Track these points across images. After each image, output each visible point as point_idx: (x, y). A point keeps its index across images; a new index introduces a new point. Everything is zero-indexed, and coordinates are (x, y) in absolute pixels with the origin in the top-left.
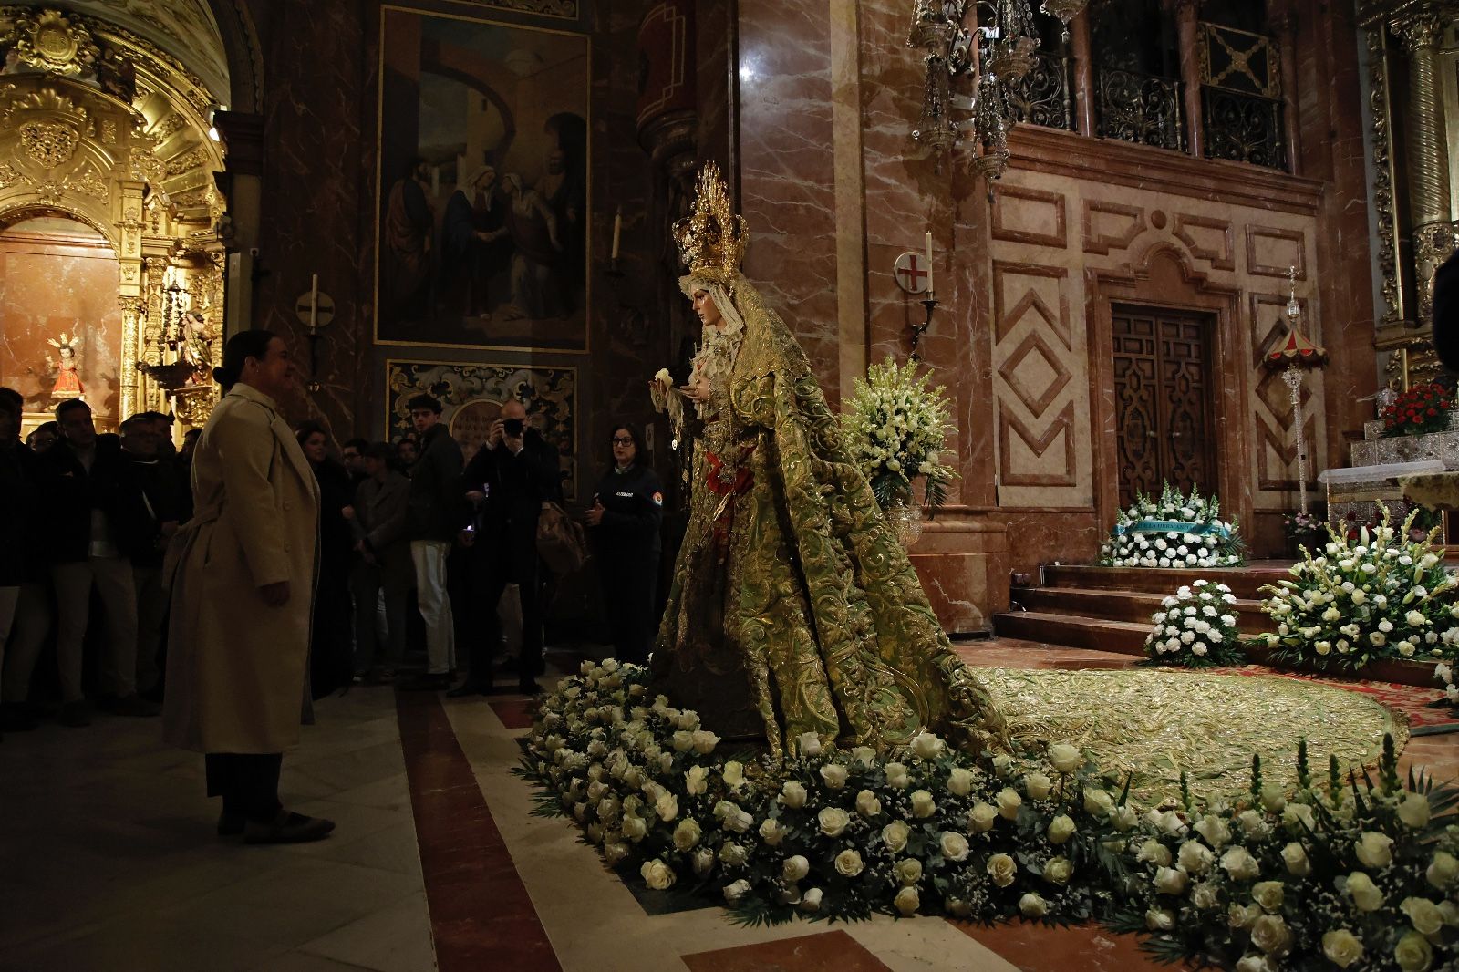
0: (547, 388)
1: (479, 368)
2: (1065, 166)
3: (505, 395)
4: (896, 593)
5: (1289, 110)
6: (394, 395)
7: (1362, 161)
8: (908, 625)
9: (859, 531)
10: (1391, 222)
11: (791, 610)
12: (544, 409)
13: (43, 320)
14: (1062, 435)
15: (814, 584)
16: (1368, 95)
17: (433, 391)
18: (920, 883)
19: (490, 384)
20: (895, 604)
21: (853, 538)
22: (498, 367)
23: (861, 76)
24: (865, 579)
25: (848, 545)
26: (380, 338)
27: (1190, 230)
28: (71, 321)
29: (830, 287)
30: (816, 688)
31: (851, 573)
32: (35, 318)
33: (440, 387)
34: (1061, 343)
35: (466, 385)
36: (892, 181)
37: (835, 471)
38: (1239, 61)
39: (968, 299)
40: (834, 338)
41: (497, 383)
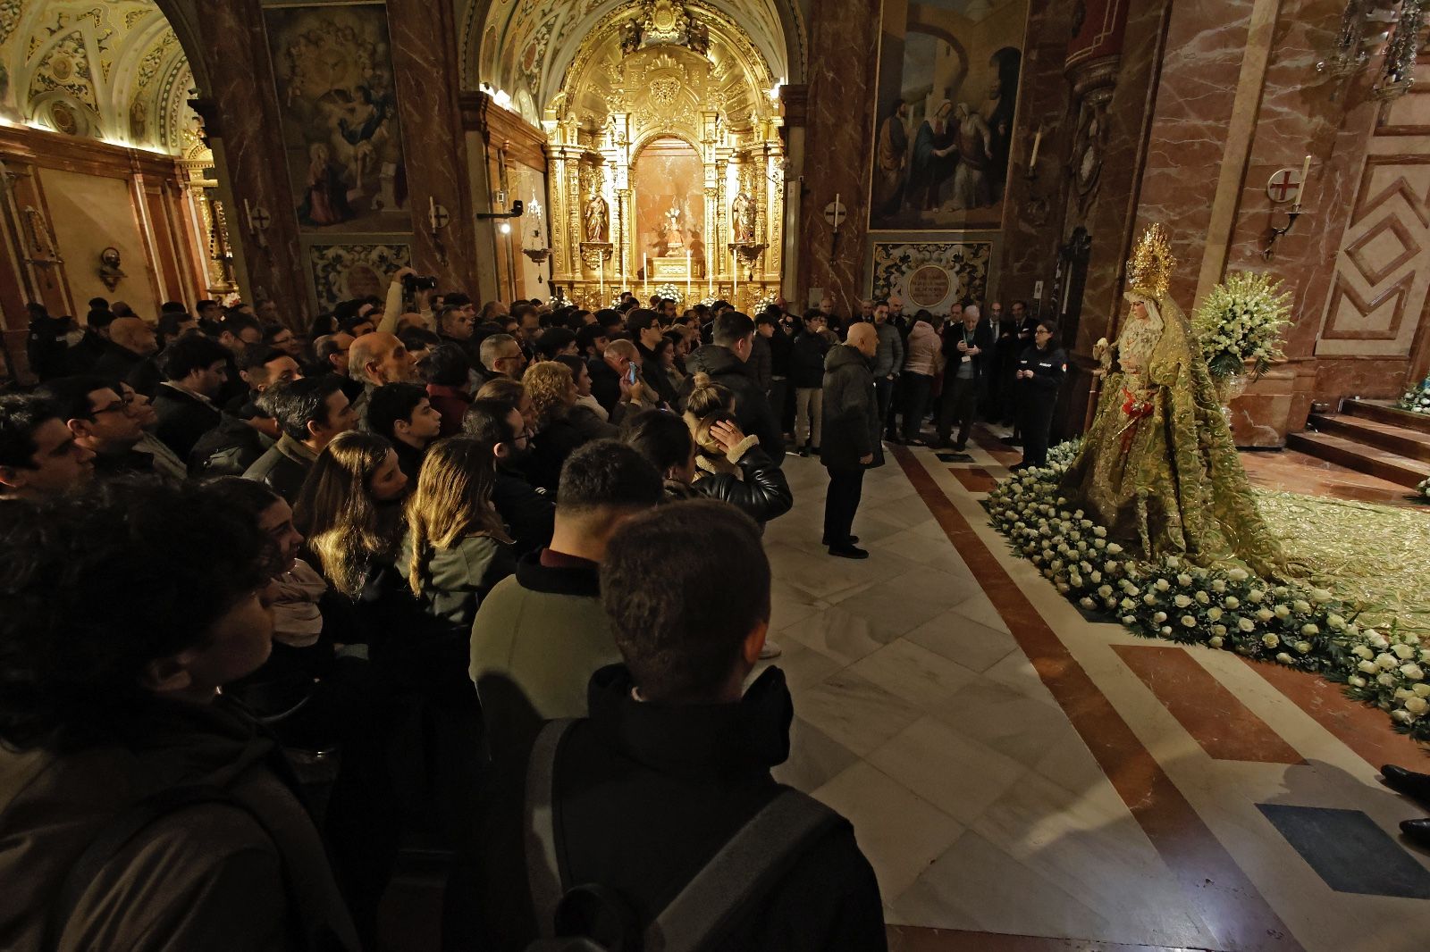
0: (972, 256)
1: (929, 245)
3: (944, 262)
4: (1232, 485)
6: (877, 264)
8: (1236, 503)
9: (1215, 448)
11: (1166, 487)
12: (968, 270)
13: (658, 198)
14: (1394, 299)
15: (1183, 478)
17: (900, 261)
18: (1224, 636)
19: (935, 255)
20: (1231, 490)
21: (1211, 452)
22: (941, 244)
23: (1279, 15)
24: (1213, 473)
25: (1206, 454)
26: (870, 229)
28: (671, 197)
29: (1208, 204)
30: (1175, 530)
31: (1205, 469)
32: (654, 197)
33: (905, 259)
34: (1419, 222)
35: (920, 256)
36: (1285, 109)
37: (1206, 414)
39: (1332, 195)
40: (1202, 242)
41: (940, 254)
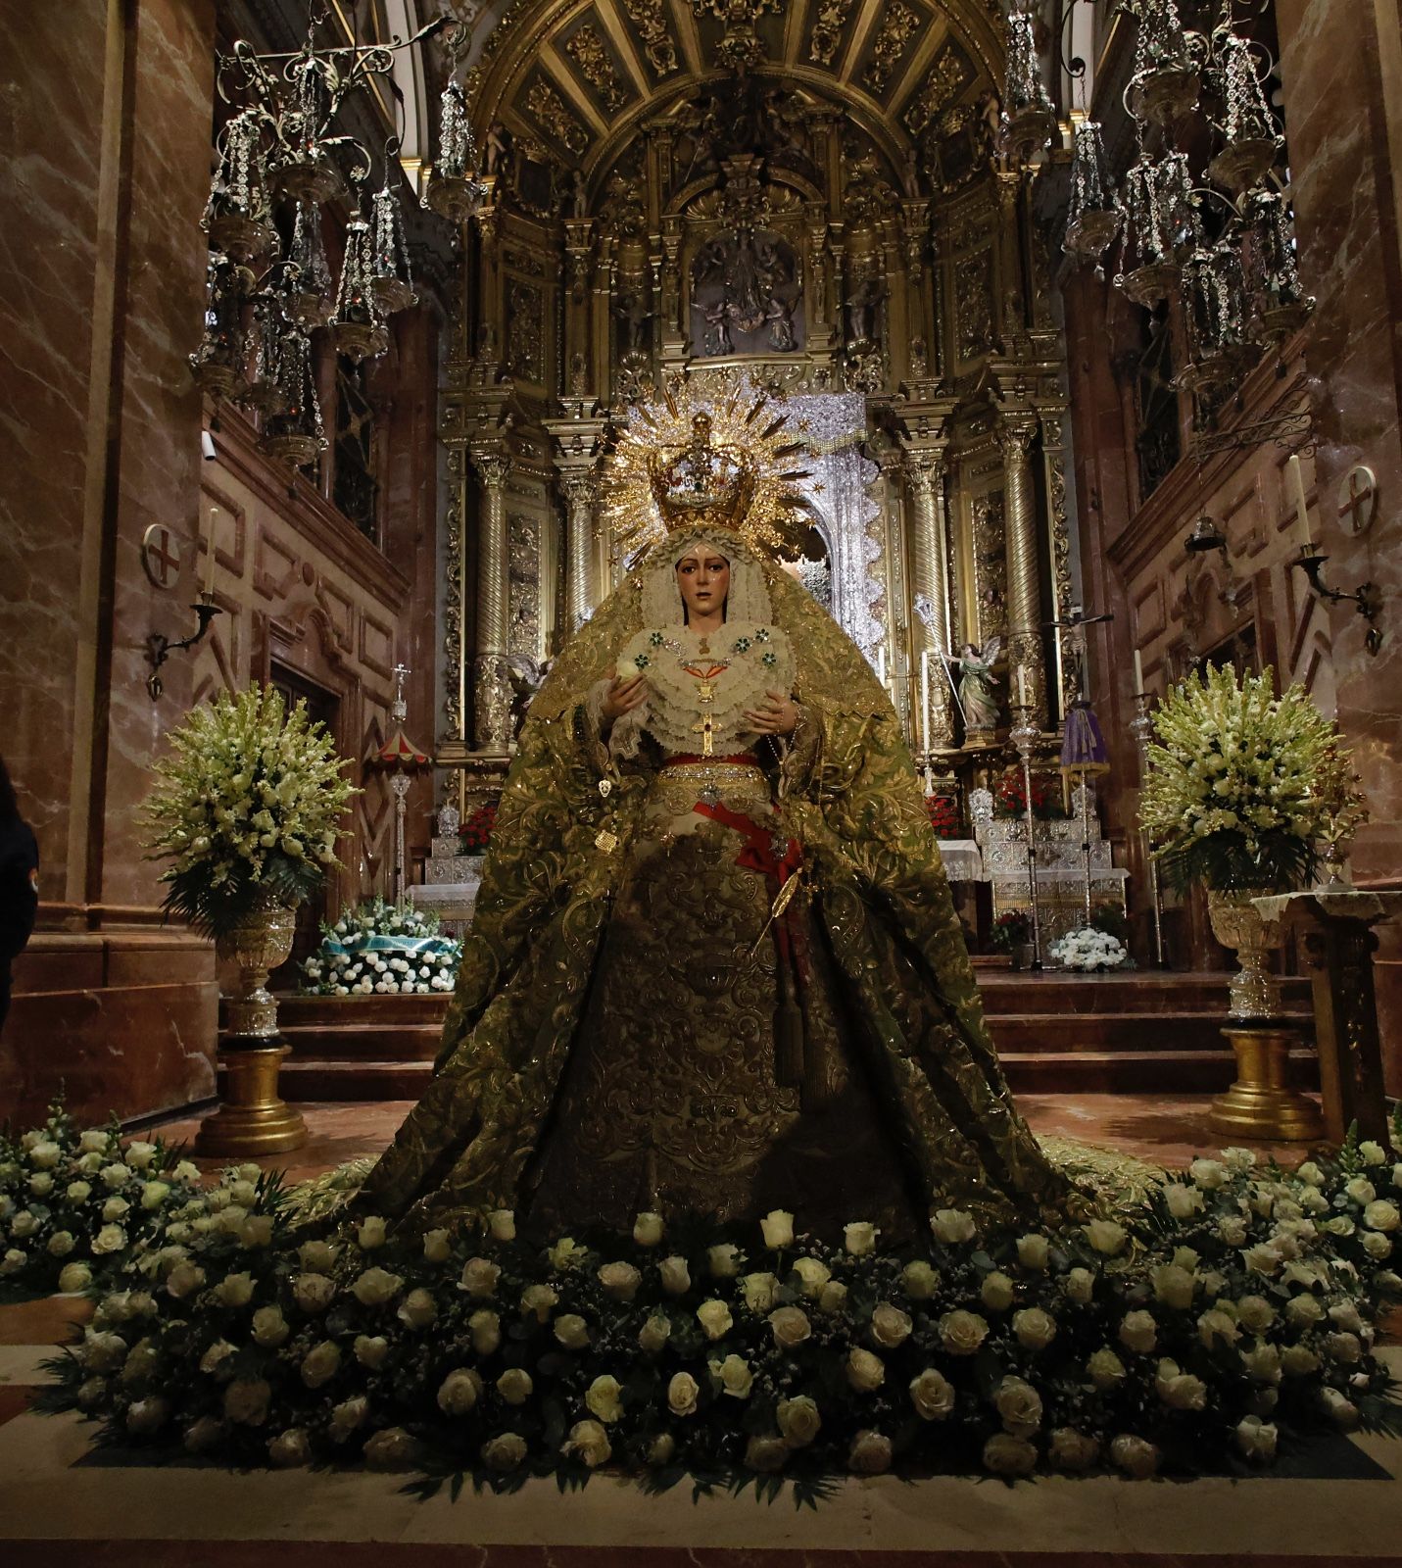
2: (248, 473)
5: (381, 494)
7: (434, 574)
10: (458, 641)
16: (444, 511)
27: (328, 597)
29: (76, 542)
36: (149, 411)
38: (355, 426)
40: (73, 626)
